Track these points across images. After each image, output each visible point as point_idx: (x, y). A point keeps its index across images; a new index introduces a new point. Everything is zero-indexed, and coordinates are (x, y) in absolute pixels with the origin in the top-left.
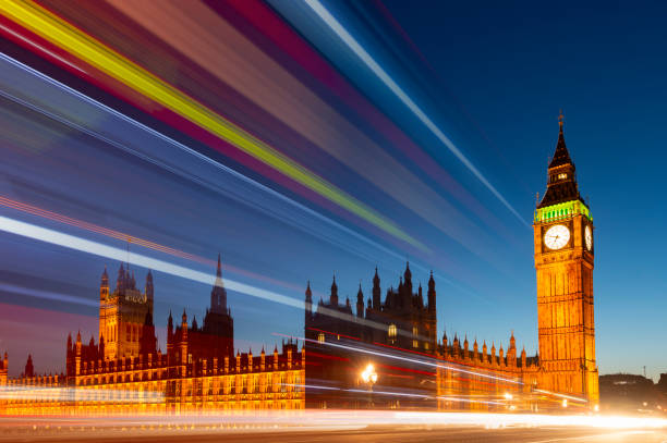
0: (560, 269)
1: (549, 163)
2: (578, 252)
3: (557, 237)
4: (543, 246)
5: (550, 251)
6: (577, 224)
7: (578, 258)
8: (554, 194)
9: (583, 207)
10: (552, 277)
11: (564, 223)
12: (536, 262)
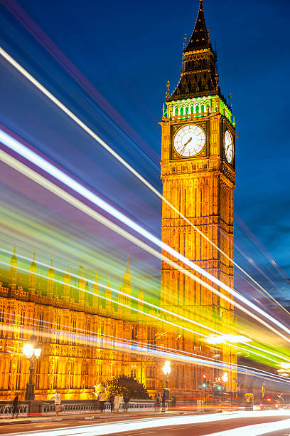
0: (191, 182)
1: (185, 45)
2: (215, 162)
3: (190, 141)
4: (172, 151)
5: (180, 158)
6: (215, 127)
7: (214, 170)
8: (189, 85)
9: (223, 106)
10: (182, 192)
11: (198, 123)
12: (163, 171)
